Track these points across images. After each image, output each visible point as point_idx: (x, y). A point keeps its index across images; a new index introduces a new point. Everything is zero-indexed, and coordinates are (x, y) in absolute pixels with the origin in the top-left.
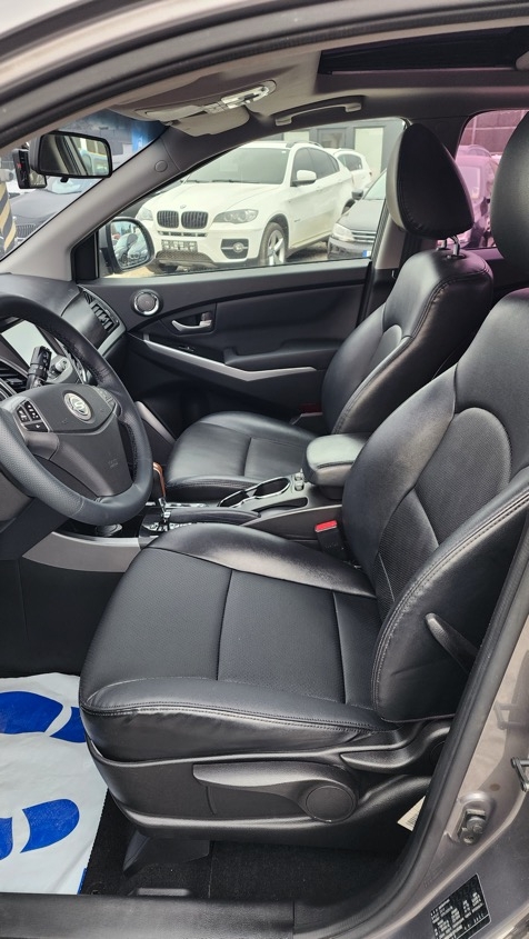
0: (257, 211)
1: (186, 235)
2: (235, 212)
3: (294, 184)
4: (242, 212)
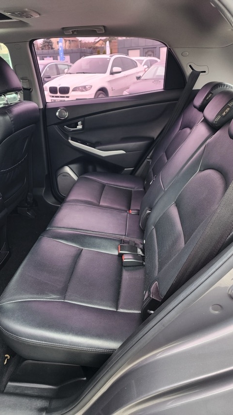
0: (92, 86)
1: (61, 97)
2: (82, 87)
3: (112, 73)
4: (85, 87)
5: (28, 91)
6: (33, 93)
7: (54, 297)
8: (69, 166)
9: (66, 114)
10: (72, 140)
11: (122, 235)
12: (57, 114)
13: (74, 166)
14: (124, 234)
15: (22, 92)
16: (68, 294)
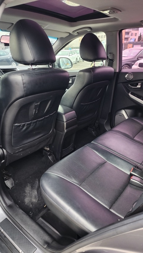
5: (112, 61)
6: (114, 62)
7: (75, 181)
8: (125, 110)
9: (131, 77)
10: (131, 94)
11: (138, 163)
12: (126, 76)
13: (128, 111)
14: (141, 163)
15: (108, 61)
16: (84, 183)
